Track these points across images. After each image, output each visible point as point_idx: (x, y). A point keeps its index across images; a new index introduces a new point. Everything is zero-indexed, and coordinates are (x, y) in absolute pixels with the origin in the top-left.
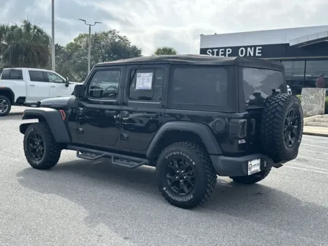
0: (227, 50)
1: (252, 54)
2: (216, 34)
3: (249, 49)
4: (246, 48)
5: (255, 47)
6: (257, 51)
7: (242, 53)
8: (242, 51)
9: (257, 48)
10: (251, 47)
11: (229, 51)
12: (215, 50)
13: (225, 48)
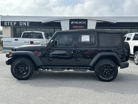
0: (14, 22)
1: (26, 25)
2: (8, 16)
3: (24, 23)
4: (23, 22)
5: (27, 22)
6: (28, 24)
7: (21, 24)
8: (21, 23)
9: (28, 23)
10: (25, 22)
11: (15, 23)
12: (9, 22)
13: (13, 22)
